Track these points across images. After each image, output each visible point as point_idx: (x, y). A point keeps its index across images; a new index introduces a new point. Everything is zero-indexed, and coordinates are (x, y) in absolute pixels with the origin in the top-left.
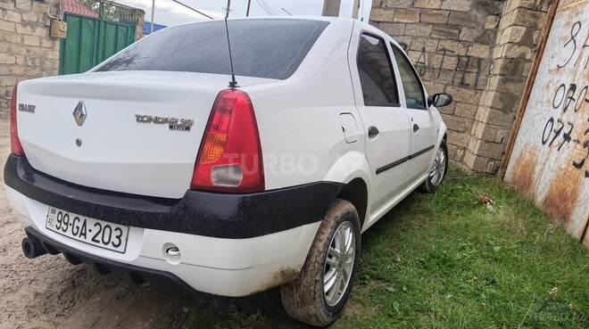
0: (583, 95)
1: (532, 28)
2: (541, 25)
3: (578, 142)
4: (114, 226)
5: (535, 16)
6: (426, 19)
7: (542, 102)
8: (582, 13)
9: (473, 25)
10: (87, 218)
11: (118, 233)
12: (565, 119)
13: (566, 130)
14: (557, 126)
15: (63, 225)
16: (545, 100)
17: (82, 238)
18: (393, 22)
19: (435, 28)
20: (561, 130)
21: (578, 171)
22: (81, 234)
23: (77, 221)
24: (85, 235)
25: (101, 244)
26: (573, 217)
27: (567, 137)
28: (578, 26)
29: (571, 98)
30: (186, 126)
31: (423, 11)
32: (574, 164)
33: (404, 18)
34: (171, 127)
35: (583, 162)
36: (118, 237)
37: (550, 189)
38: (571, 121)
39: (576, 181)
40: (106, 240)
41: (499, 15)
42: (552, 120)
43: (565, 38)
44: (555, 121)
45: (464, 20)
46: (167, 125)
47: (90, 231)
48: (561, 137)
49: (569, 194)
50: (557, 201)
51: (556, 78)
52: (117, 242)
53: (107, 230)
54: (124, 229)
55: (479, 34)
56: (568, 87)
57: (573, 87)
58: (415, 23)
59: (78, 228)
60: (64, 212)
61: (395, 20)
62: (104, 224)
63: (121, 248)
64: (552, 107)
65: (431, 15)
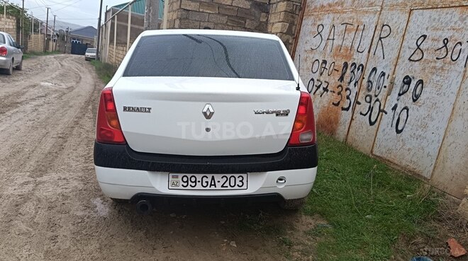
0: (332, 67)
1: (292, 24)
2: (296, 23)
3: (334, 92)
4: (236, 176)
5: (293, 17)
6: (223, 11)
7: (303, 69)
8: (323, 19)
9: (253, 18)
10: (214, 175)
11: (241, 179)
12: (322, 79)
13: (324, 85)
14: (317, 83)
15: (190, 183)
16: (305, 67)
17: (213, 187)
18: (199, 12)
19: (230, 18)
20: (320, 86)
21: (336, 107)
22: (211, 185)
23: (204, 178)
24: (215, 185)
25: (229, 188)
26: (338, 132)
27: (326, 90)
28: (321, 27)
29: (325, 68)
30: (286, 113)
31: (220, 6)
32: (333, 104)
33: (207, 9)
34: (277, 115)
35: (339, 102)
36: (241, 181)
37: (319, 118)
38: (327, 80)
39: (337, 113)
40: (232, 184)
41: (268, 13)
42: (312, 80)
43: (314, 33)
44: (315, 80)
45: (247, 14)
46: (275, 114)
47: (219, 182)
48: (321, 89)
49: (333, 120)
50: (326, 124)
51: (311, 56)
52: (241, 184)
53: (232, 179)
54: (244, 176)
55: (257, 24)
56: (321, 62)
57: (325, 62)
58: (215, 14)
59: (207, 182)
60: (189, 176)
61: (201, 10)
62: (229, 176)
63: (244, 187)
64: (311, 73)
65: (226, 9)
